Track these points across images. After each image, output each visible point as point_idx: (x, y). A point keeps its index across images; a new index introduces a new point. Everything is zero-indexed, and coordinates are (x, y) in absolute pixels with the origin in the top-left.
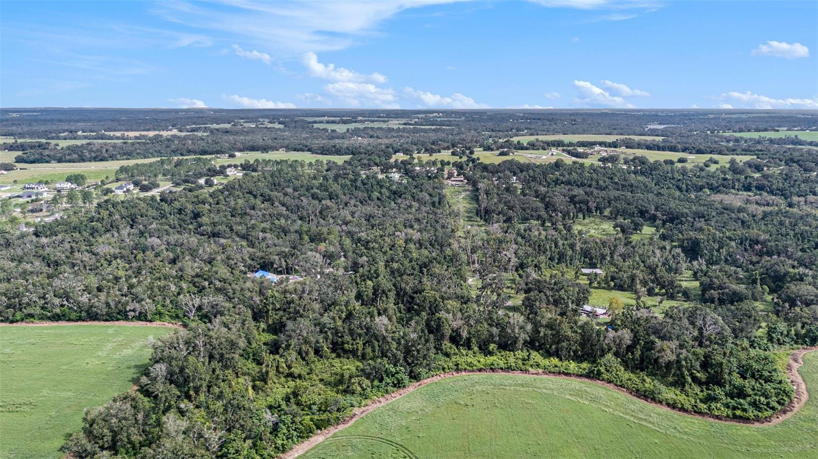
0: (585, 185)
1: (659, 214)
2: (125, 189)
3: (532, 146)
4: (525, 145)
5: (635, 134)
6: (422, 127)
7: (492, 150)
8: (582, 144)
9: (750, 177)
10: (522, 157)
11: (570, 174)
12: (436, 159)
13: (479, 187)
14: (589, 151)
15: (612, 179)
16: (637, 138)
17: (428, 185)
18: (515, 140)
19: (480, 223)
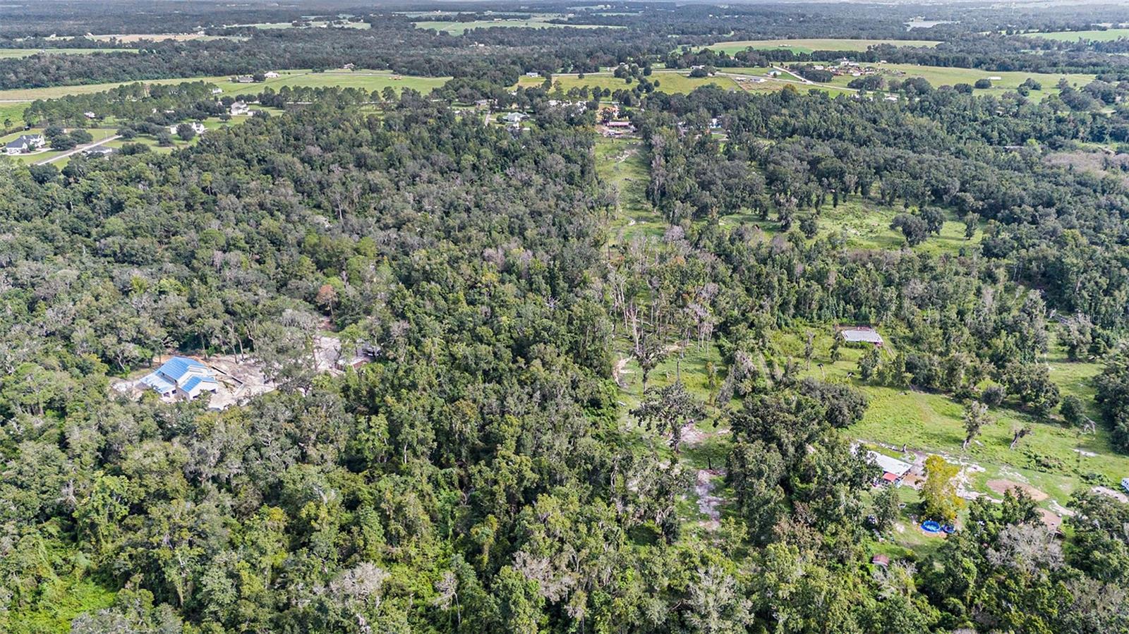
0: (832, 136)
1: (969, 197)
2: (25, 146)
3: (744, 60)
4: (732, 58)
5: (894, 37)
6: (579, 27)
7: (680, 67)
8: (820, 56)
9: (1100, 115)
10: (727, 81)
11: (806, 113)
12: (586, 87)
13: (653, 142)
14: (831, 69)
15: (875, 121)
16: (899, 44)
17: (566, 137)
18: (716, 48)
19: (653, 215)
